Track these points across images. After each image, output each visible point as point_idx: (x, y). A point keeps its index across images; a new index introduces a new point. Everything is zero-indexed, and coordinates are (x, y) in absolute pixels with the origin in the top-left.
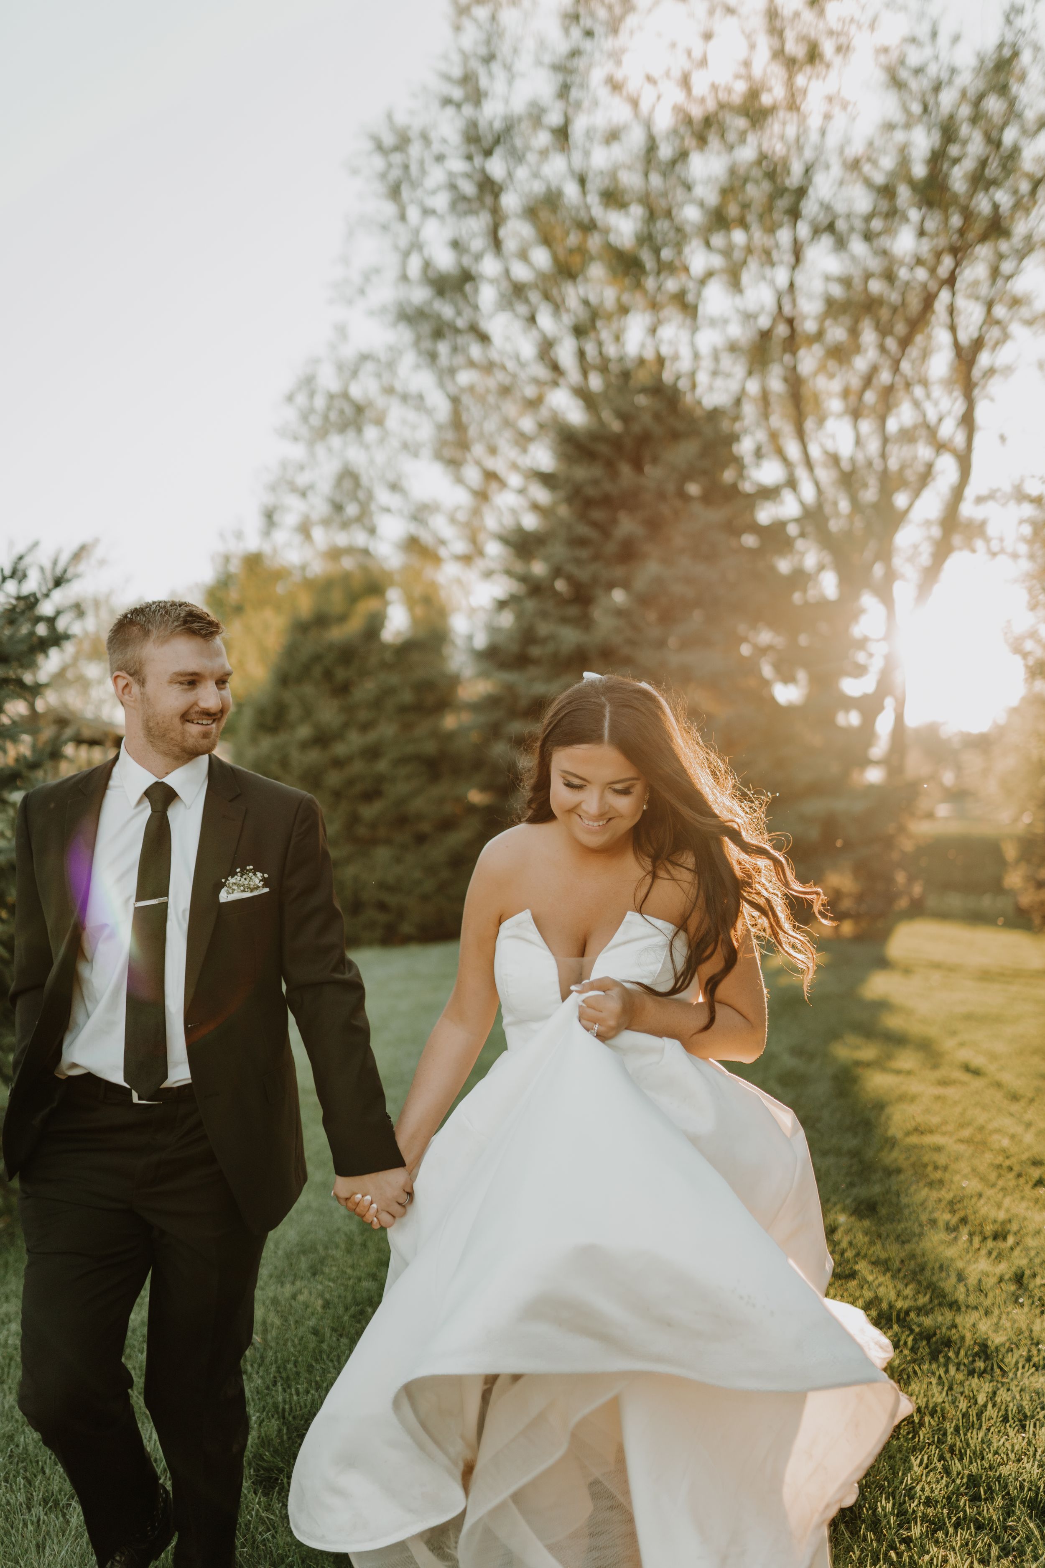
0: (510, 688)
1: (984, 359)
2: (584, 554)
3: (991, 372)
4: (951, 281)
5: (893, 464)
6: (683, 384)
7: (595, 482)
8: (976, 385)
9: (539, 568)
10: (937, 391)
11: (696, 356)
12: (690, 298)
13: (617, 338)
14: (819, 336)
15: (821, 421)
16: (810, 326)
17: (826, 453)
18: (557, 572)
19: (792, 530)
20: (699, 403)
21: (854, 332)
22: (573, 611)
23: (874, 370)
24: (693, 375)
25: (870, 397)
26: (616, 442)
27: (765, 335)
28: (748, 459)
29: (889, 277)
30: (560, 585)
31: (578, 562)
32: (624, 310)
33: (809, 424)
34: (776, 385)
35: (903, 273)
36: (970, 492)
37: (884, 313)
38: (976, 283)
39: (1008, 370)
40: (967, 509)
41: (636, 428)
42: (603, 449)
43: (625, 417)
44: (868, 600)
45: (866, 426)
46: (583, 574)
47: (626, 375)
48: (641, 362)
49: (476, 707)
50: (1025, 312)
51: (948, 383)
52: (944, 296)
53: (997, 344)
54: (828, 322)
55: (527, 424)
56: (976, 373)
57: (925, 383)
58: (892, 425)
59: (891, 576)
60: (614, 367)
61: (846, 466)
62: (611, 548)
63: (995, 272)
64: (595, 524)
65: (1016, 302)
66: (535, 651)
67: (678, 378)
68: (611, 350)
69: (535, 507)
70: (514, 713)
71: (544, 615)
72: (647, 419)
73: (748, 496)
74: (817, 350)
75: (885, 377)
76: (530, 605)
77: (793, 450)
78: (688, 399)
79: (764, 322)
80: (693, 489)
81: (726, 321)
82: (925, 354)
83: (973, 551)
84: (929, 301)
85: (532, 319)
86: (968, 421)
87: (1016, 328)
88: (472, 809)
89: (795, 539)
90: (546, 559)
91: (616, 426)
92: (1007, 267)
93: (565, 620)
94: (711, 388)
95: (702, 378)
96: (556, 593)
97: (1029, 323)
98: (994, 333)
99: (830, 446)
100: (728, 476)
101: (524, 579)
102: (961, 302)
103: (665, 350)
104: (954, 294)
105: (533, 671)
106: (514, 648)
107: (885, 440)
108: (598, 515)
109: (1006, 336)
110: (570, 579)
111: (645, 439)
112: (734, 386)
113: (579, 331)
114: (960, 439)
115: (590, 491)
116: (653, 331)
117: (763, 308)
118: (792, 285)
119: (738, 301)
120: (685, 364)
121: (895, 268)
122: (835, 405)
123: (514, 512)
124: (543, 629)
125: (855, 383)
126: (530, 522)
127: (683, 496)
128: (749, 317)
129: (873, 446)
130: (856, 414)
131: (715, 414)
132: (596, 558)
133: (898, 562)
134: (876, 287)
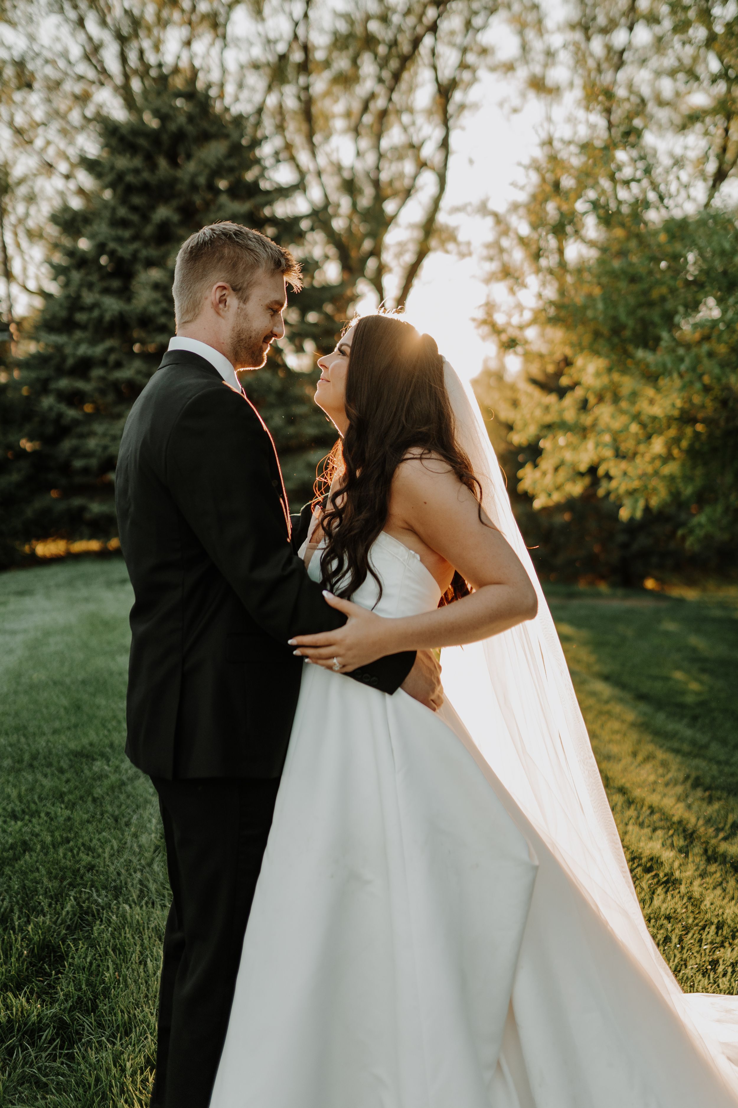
0: (59, 348)
1: (457, 96)
2: (127, 234)
3: (462, 107)
4: (433, 28)
5: (384, 177)
6: (213, 92)
7: (137, 171)
8: (451, 116)
9: (84, 244)
10: (420, 120)
11: (224, 71)
12: (221, 20)
13: (157, 47)
14: (327, 64)
15: (327, 137)
16: (319, 55)
17: (332, 163)
18: (101, 248)
19: (304, 225)
20: (227, 110)
21: (355, 62)
22: (116, 284)
23: (373, 96)
24: (222, 86)
25: (368, 119)
26: (154, 137)
27: (283, 58)
28: (268, 162)
29: (384, 19)
30: (104, 260)
31: (119, 240)
32: (163, 23)
33: (317, 139)
34: (291, 103)
35: (396, 19)
36: (445, 204)
37: (382, 50)
38: (452, 33)
39: (475, 106)
40: (442, 218)
41: (173, 127)
42: (142, 142)
43: (163, 117)
44: (363, 287)
45: (365, 143)
46: (125, 251)
47: (163, 79)
48: (176, 70)
49: (25, 364)
50: (489, 60)
51: (430, 113)
52: (428, 41)
53: (470, 84)
54: (335, 54)
55: (75, 117)
56: (451, 108)
57: (411, 110)
58: (385, 143)
59: (381, 270)
60: (153, 73)
61: (346, 175)
62: (149, 230)
63: (468, 25)
64: (134, 209)
65: (484, 51)
66: (81, 317)
67: (209, 86)
68: (151, 58)
69: (81, 191)
70: (61, 371)
71: (90, 286)
72: (182, 120)
73: (267, 193)
74: (327, 75)
75: (380, 103)
76: (76, 276)
77: (304, 157)
78: (218, 107)
79: (281, 48)
80: (222, 184)
81: (251, 44)
82: (411, 89)
83: (447, 252)
84: (416, 42)
85: (81, 22)
86: (445, 144)
87: (482, 73)
88: (22, 453)
89: (305, 232)
90: (92, 237)
91: (153, 123)
92: (478, 21)
93: (106, 291)
94: (237, 99)
95: (230, 89)
96: (101, 267)
97: (493, 69)
98: (466, 75)
99: (334, 157)
100: (250, 176)
101: (71, 253)
102: (442, 49)
103: (197, 64)
104: (436, 39)
105: (78, 334)
106: (63, 314)
107: (381, 156)
108: (137, 200)
109: (475, 80)
110: (112, 254)
111: (180, 136)
112: (258, 98)
113: (122, 39)
114: (437, 158)
115: (130, 178)
116: (188, 43)
117: (281, 36)
118: (306, 16)
119: (260, 28)
120: (215, 76)
121: (389, 14)
122: (339, 124)
123: (62, 194)
124: (88, 298)
125: (356, 106)
126: (76, 203)
127: (212, 188)
128: (269, 42)
129: (371, 159)
130: (356, 131)
131: (239, 120)
132: (135, 238)
133: (387, 257)
134: (374, 26)
